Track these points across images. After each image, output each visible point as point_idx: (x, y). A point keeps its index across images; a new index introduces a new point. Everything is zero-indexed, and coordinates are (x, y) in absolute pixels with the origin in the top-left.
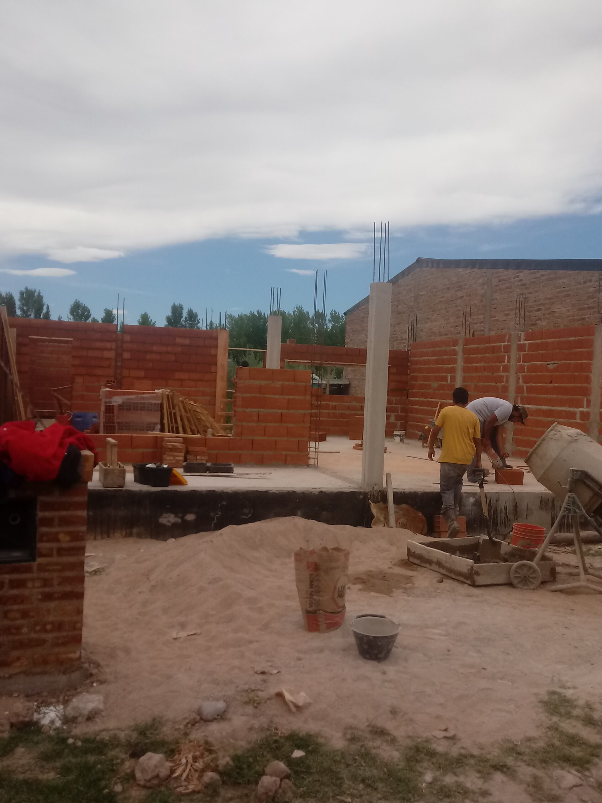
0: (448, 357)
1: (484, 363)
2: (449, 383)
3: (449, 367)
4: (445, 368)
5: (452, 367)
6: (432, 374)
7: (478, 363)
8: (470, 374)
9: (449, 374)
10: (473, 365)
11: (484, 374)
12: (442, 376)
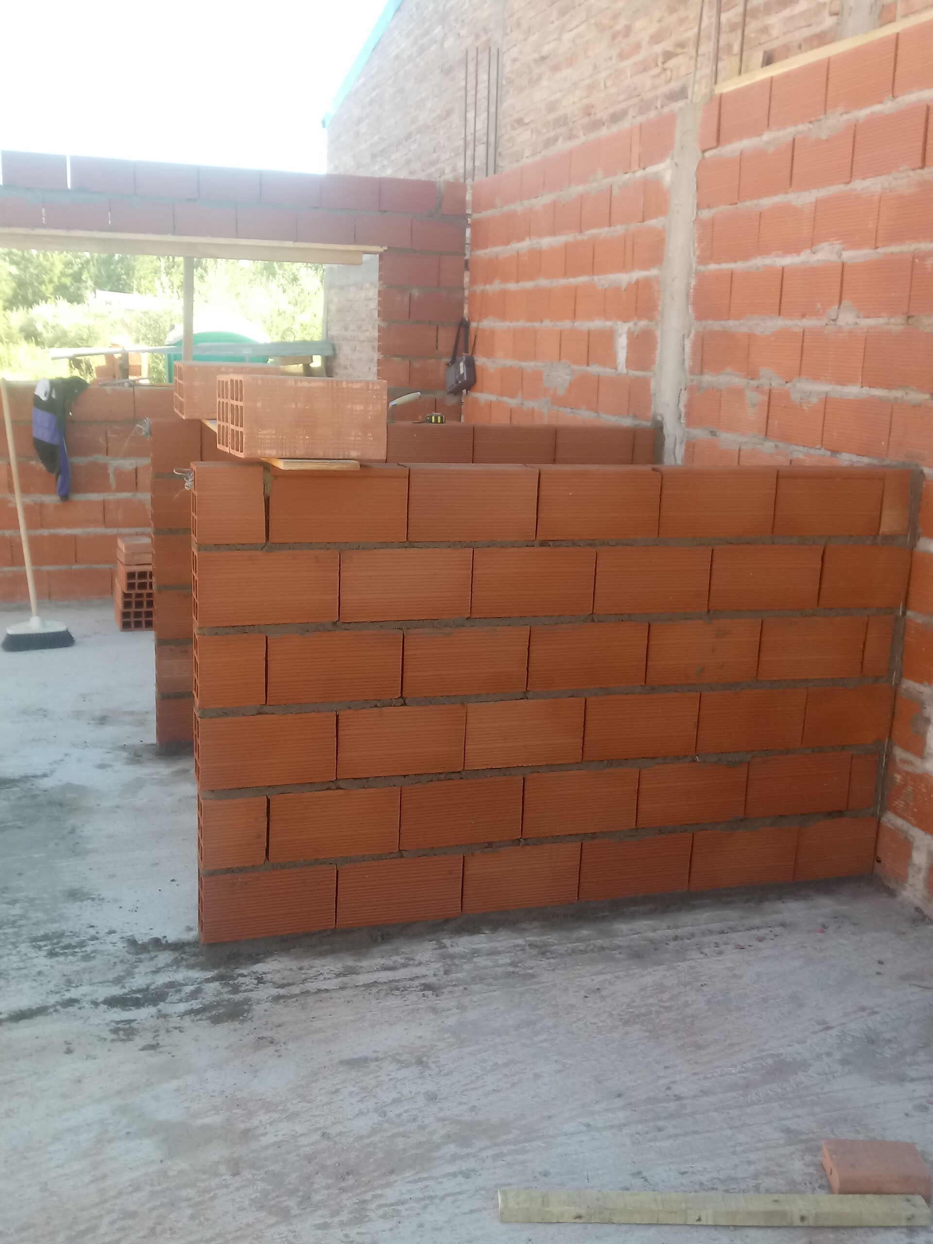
0: (619, 229)
1: (837, 247)
2: (620, 373)
3: (624, 285)
4: (606, 290)
5: (637, 282)
6: (547, 324)
7: (797, 250)
8: (736, 323)
9: (620, 323)
10: (759, 262)
11: (840, 322)
12: (589, 333)
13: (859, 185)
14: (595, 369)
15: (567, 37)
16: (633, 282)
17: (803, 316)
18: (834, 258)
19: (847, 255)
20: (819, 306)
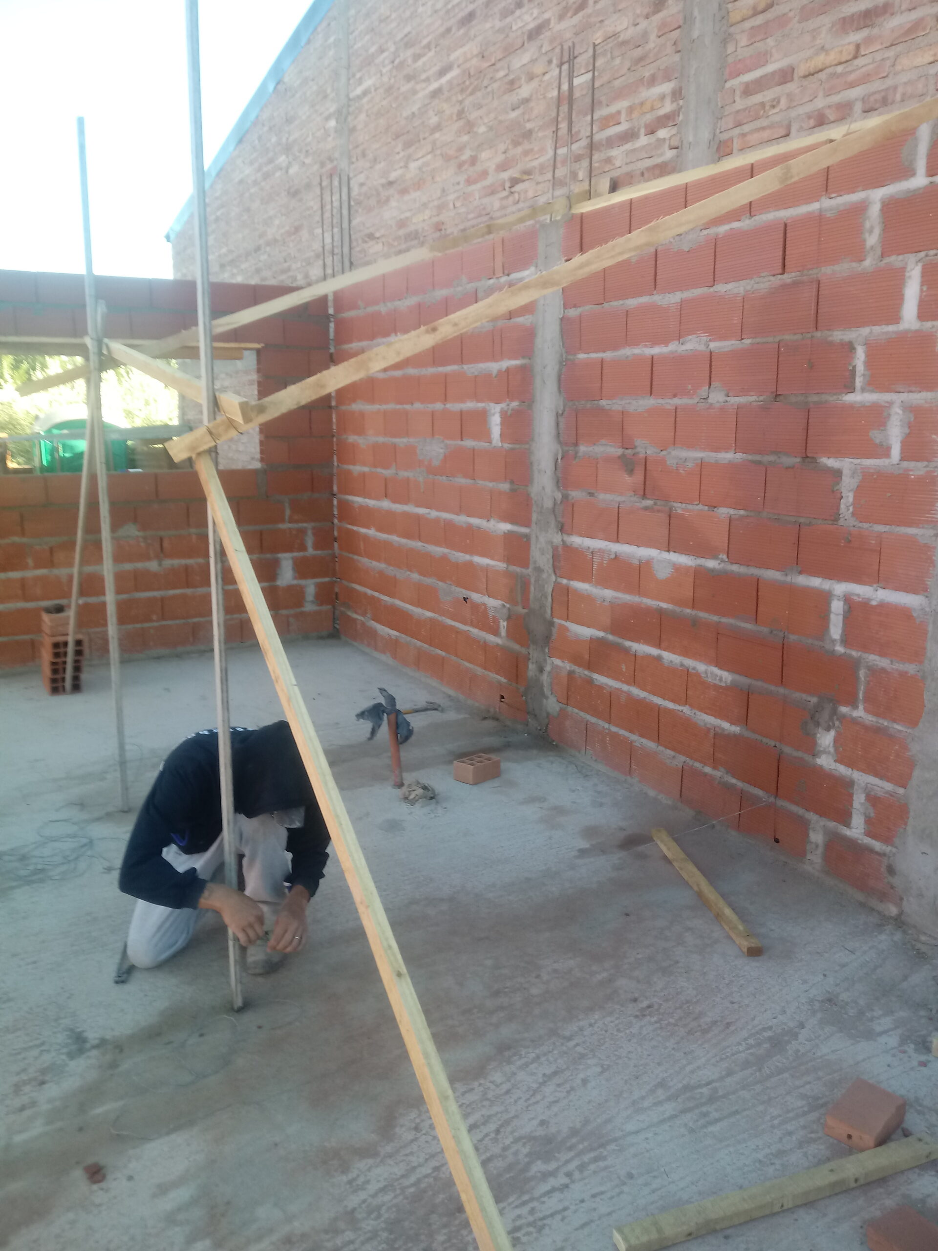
0: (486, 326)
1: (704, 338)
2: (495, 447)
3: (495, 373)
4: (476, 377)
5: (508, 370)
6: (418, 406)
7: (666, 342)
8: (609, 402)
9: (492, 405)
10: (628, 352)
11: (710, 400)
12: (461, 412)
13: (721, 288)
14: (469, 443)
15: (413, 166)
16: (504, 370)
17: (675, 396)
18: (702, 348)
19: (713, 345)
20: (690, 387)
